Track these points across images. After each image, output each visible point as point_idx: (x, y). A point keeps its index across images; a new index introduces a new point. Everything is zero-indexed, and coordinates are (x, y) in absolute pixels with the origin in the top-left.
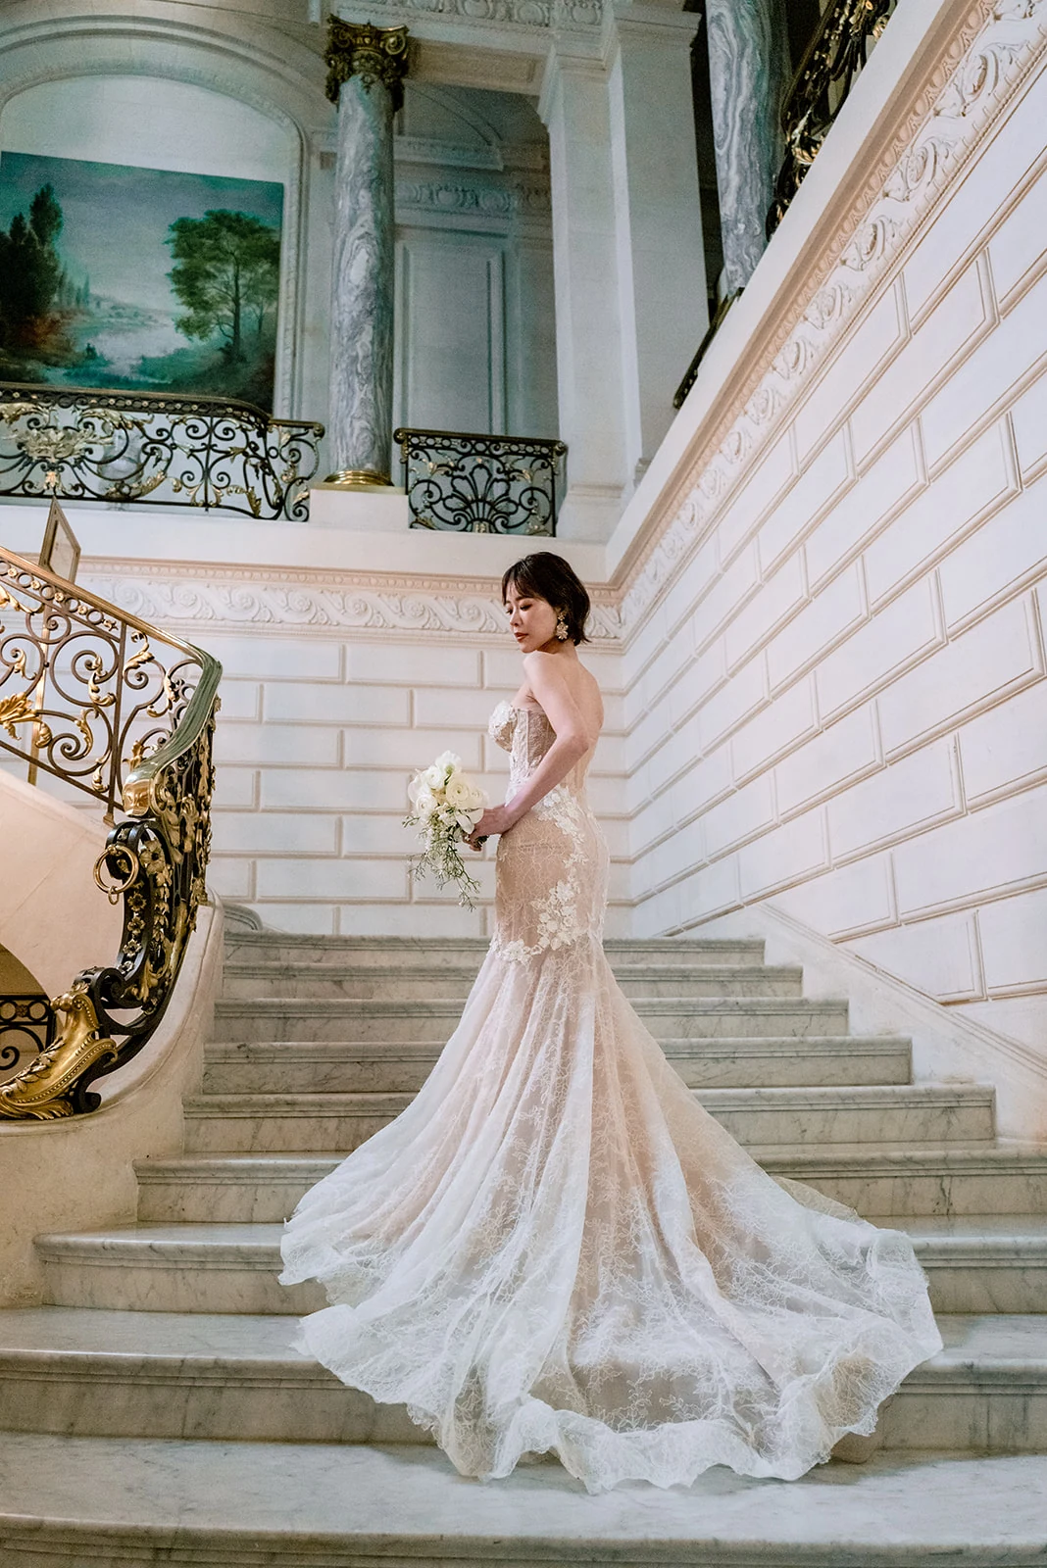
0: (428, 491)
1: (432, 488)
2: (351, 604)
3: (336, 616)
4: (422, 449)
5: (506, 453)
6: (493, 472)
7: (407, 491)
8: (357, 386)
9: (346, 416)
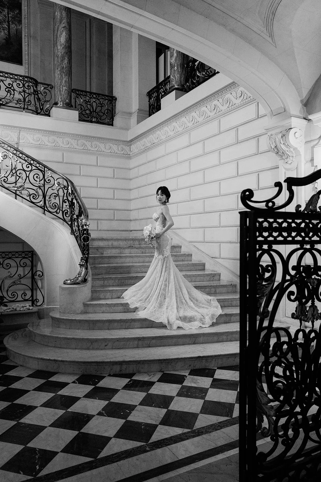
0: (81, 108)
1: (82, 107)
2: (65, 142)
3: (61, 145)
4: (79, 95)
5: (101, 99)
6: (98, 104)
7: (75, 107)
8: (64, 76)
9: (61, 85)
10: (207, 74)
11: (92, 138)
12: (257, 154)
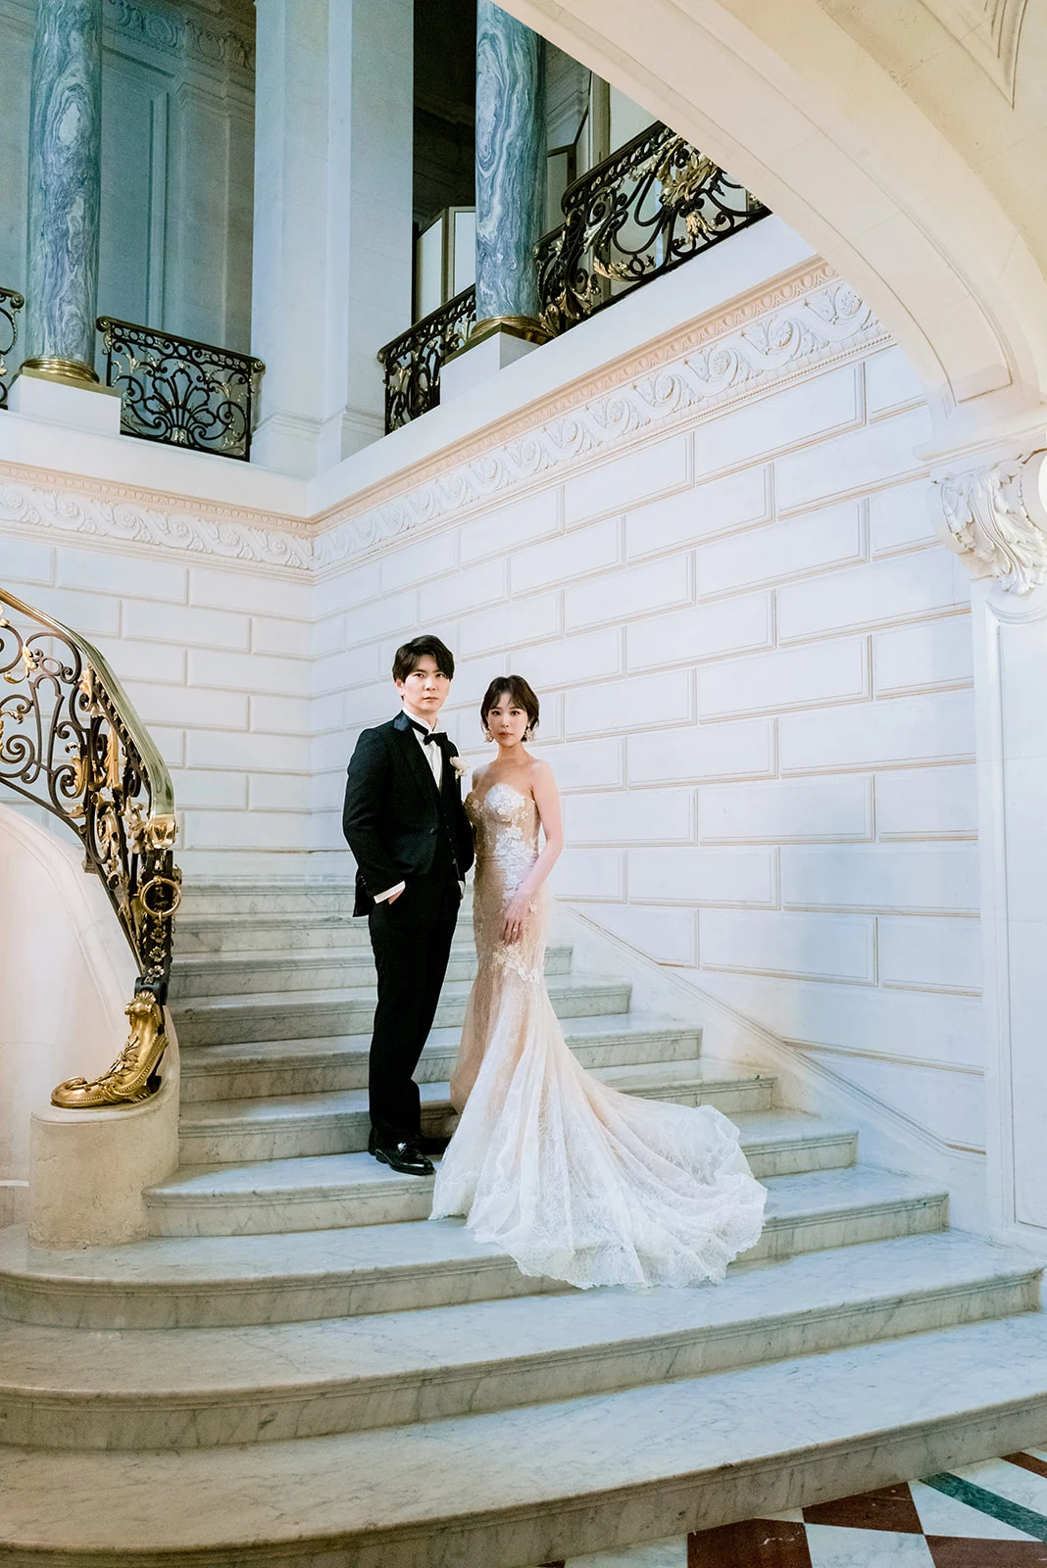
0: (130, 388)
1: (134, 385)
2: (63, 507)
3: (49, 518)
4: (124, 342)
5: (206, 362)
6: (194, 378)
7: (109, 384)
8: (67, 265)
9: (53, 296)
10: (634, 271)
11: (172, 501)
12: (862, 561)
